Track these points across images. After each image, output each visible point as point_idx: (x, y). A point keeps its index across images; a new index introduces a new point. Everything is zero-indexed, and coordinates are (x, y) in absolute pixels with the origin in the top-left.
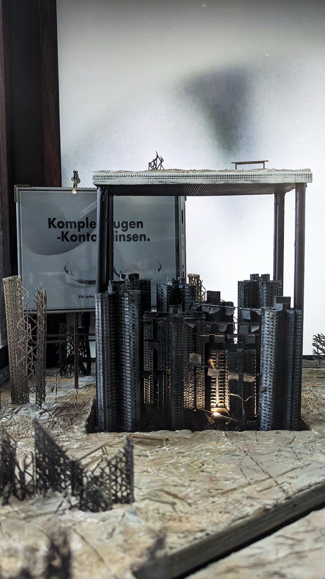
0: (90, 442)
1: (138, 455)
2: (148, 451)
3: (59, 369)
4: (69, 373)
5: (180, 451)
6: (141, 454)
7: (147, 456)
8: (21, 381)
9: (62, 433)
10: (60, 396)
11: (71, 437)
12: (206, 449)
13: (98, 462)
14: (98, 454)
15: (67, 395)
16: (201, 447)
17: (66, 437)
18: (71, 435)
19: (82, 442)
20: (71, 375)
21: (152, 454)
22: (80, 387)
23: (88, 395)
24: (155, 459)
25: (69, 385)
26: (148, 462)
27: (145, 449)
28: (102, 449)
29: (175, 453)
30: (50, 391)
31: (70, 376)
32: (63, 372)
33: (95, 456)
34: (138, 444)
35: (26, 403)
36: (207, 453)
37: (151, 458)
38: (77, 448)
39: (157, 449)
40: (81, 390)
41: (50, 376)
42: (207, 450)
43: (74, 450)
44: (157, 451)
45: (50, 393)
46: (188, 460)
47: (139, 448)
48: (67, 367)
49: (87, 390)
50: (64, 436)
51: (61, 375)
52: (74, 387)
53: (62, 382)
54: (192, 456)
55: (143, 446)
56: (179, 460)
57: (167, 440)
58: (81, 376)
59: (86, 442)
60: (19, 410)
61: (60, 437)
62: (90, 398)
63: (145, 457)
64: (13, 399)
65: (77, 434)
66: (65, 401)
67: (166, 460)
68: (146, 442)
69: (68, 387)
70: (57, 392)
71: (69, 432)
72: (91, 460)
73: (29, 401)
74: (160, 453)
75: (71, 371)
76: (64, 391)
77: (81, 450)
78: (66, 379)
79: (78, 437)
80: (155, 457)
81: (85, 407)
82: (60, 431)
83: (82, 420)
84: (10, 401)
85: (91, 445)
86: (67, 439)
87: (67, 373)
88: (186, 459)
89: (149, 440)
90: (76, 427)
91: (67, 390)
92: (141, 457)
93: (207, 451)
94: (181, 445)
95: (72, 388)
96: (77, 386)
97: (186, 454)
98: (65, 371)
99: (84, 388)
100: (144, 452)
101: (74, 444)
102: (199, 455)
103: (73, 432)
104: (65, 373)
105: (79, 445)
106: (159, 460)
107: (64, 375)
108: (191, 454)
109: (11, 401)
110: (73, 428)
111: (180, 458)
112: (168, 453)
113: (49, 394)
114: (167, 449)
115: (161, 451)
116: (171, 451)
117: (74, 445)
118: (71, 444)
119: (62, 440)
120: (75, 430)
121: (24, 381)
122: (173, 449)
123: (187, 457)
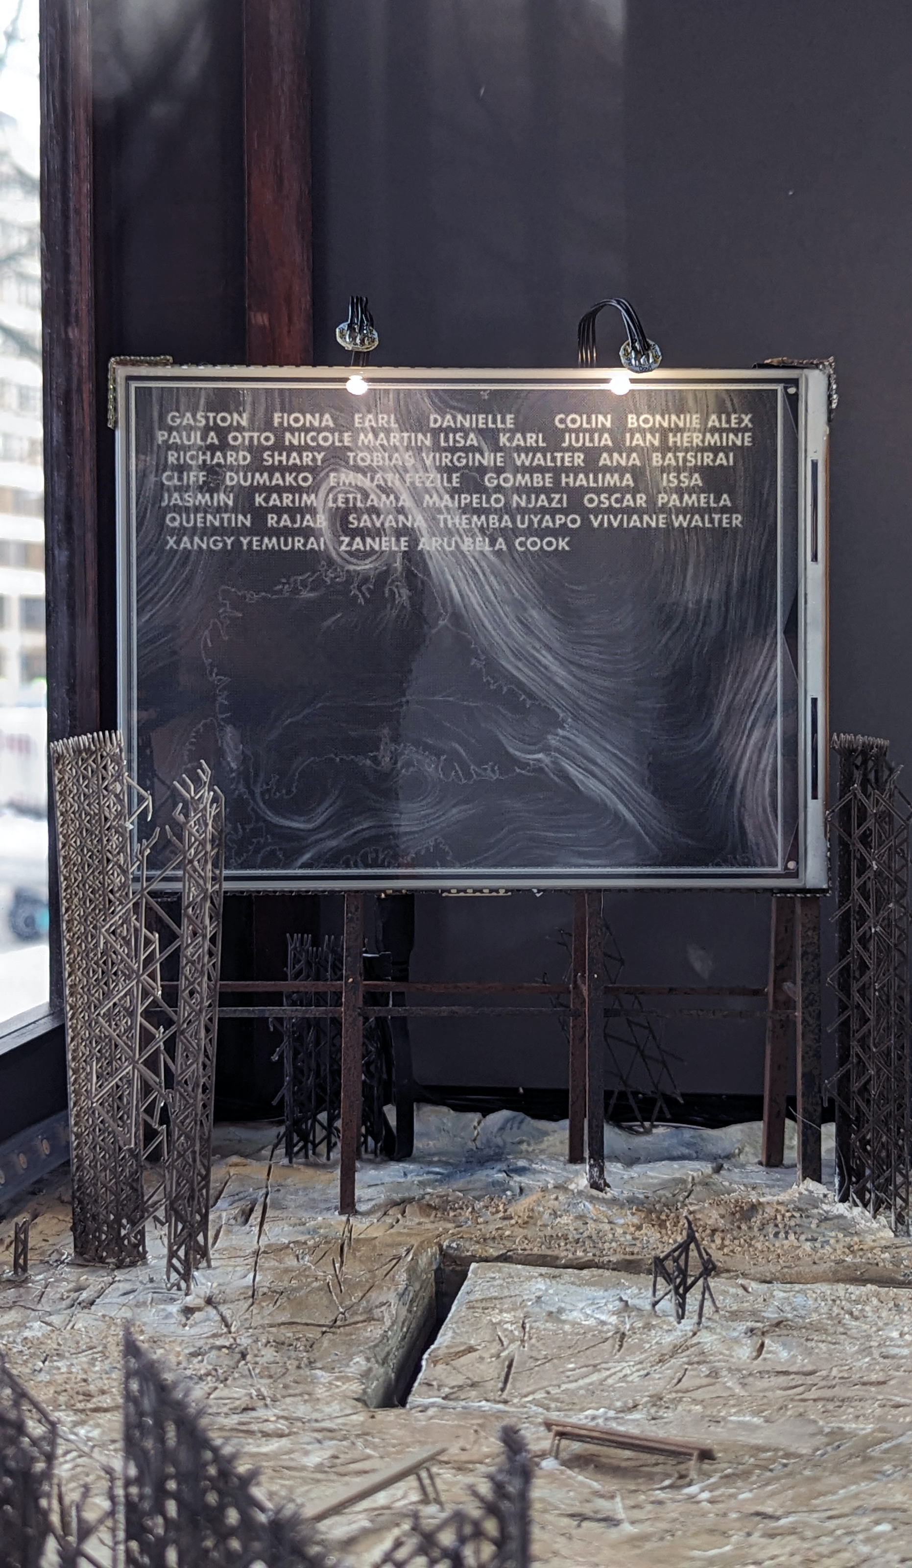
0: (375, 1447)
1: (572, 1516)
2: (618, 1499)
3: (282, 1129)
4: (323, 1148)
5: (760, 1508)
6: (587, 1509)
7: (610, 1521)
8: (113, 1171)
9: (264, 1398)
10: (273, 1241)
11: (298, 1419)
12: (875, 1510)
13: (396, 1532)
14: (404, 1497)
15: (302, 1238)
16: (856, 1496)
17: (279, 1418)
18: (302, 1410)
19: (344, 1443)
20: (331, 1154)
21: (638, 1514)
22: (362, 1207)
23: (391, 1246)
24: (644, 1538)
25: (316, 1196)
26: (614, 1546)
27: (607, 1488)
28: (420, 1479)
29: (734, 1515)
30: (235, 1218)
31: (328, 1158)
32: (296, 1138)
33: (388, 1508)
34: (579, 1466)
35: (133, 1264)
36: (877, 1523)
37: (628, 1529)
38: (319, 1468)
39: (660, 1495)
40: (366, 1221)
41: (246, 1156)
42: (882, 1511)
43: (304, 1474)
44: (660, 1503)
45: (236, 1228)
46: (788, 1549)
47: (582, 1484)
48: (315, 1120)
49: (389, 1220)
50: (270, 1414)
51: (289, 1154)
52: (336, 1208)
53: (289, 1181)
54: (809, 1534)
55: (599, 1476)
56: (751, 1546)
57: (706, 1455)
58: (370, 1161)
59: (359, 1443)
60: (100, 1293)
61: (253, 1414)
62: (399, 1258)
63: (603, 1524)
64: (81, 1248)
65: (327, 1410)
66: (291, 1262)
67: (693, 1542)
68: (615, 1462)
69: (312, 1206)
70: (266, 1227)
71: (294, 1395)
72: (366, 1524)
73: (143, 1256)
74: (673, 1510)
75: (333, 1140)
76: (293, 1220)
77: (334, 1477)
78: (310, 1172)
79: (331, 1418)
80: (646, 1528)
81: (373, 1295)
82: (258, 1390)
83: (354, 1349)
84: (68, 1252)
85: (382, 1457)
86: (282, 1425)
87: (315, 1146)
88: (783, 1546)
89: (628, 1453)
90: (323, 1376)
91: (305, 1215)
92: (585, 1524)
93: (878, 1515)
94: (767, 1484)
95: (328, 1209)
96: (348, 1205)
97: (783, 1522)
98: (304, 1137)
99: (379, 1214)
100: (601, 1503)
101: (309, 1447)
102: (839, 1532)
103: (311, 1398)
104: (305, 1147)
105: (329, 1453)
106: (660, 1544)
107: (302, 1154)
108: (806, 1524)
109: (72, 1251)
110: (314, 1381)
111: (755, 1538)
112: (703, 1515)
113: (229, 1232)
114: (706, 1495)
115: (674, 1501)
116: (720, 1506)
117: (306, 1453)
118: (297, 1447)
119: (262, 1432)
120: (320, 1392)
121: (127, 1172)
122: (733, 1496)
123: (789, 1538)
